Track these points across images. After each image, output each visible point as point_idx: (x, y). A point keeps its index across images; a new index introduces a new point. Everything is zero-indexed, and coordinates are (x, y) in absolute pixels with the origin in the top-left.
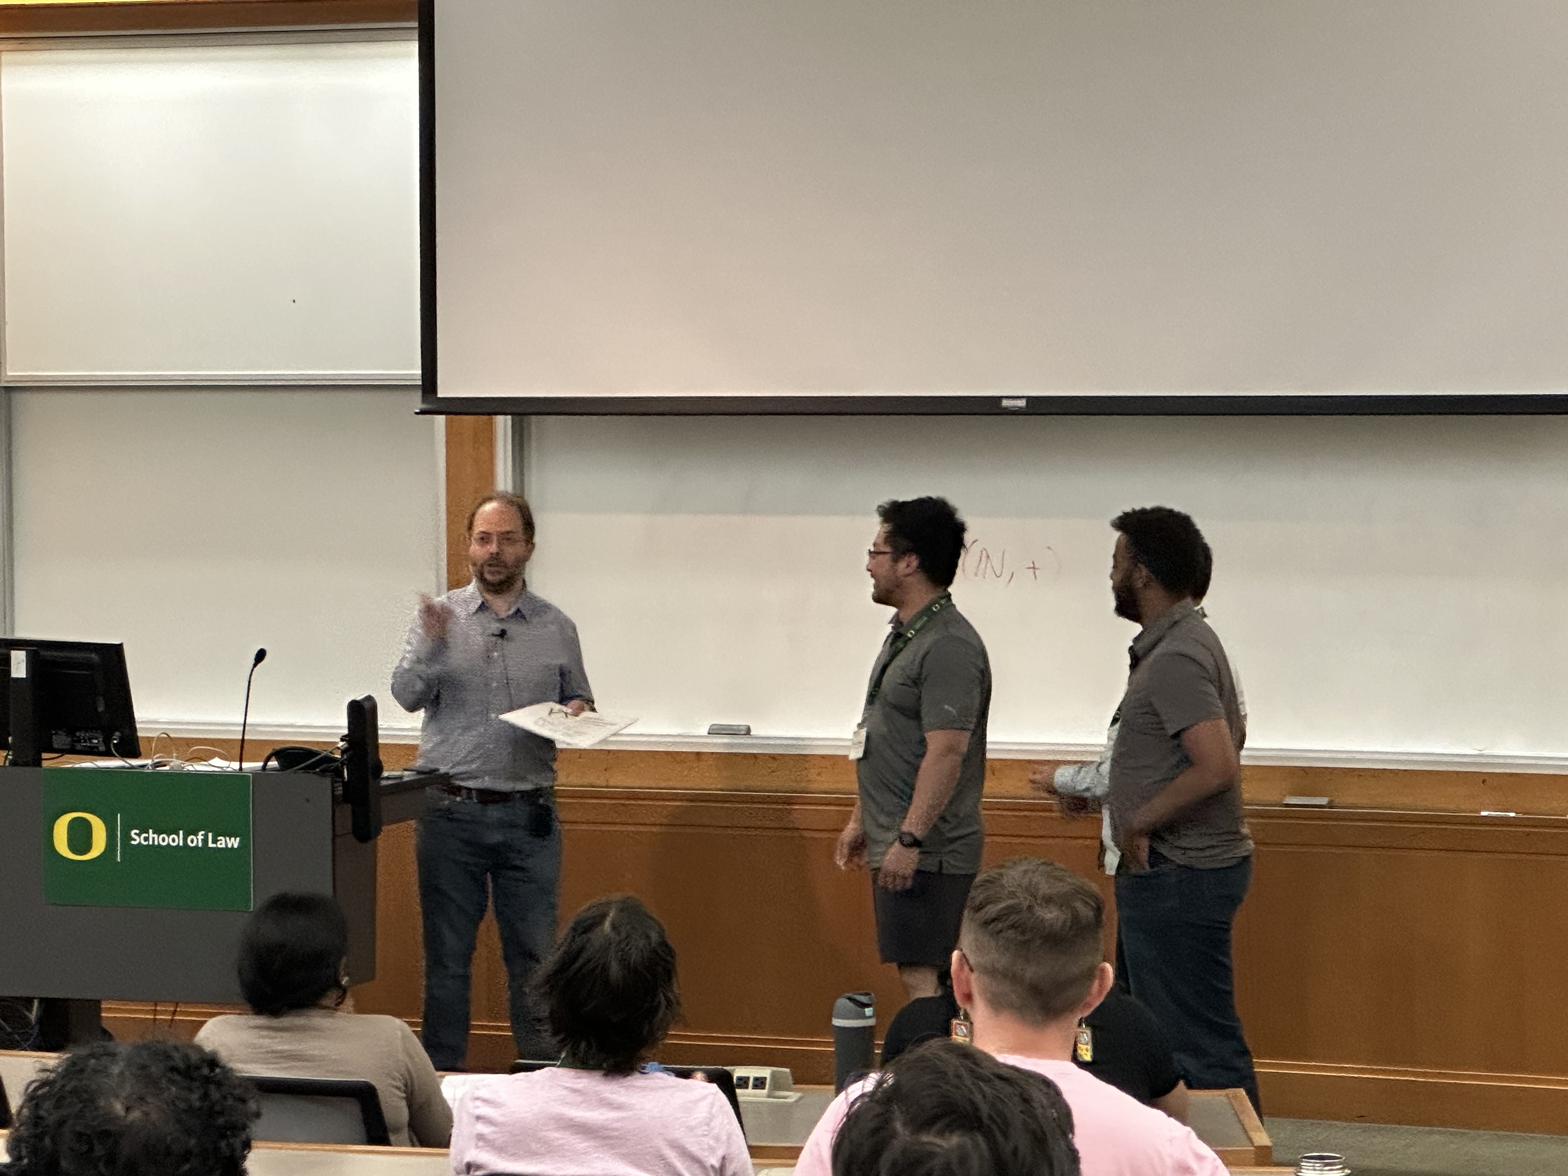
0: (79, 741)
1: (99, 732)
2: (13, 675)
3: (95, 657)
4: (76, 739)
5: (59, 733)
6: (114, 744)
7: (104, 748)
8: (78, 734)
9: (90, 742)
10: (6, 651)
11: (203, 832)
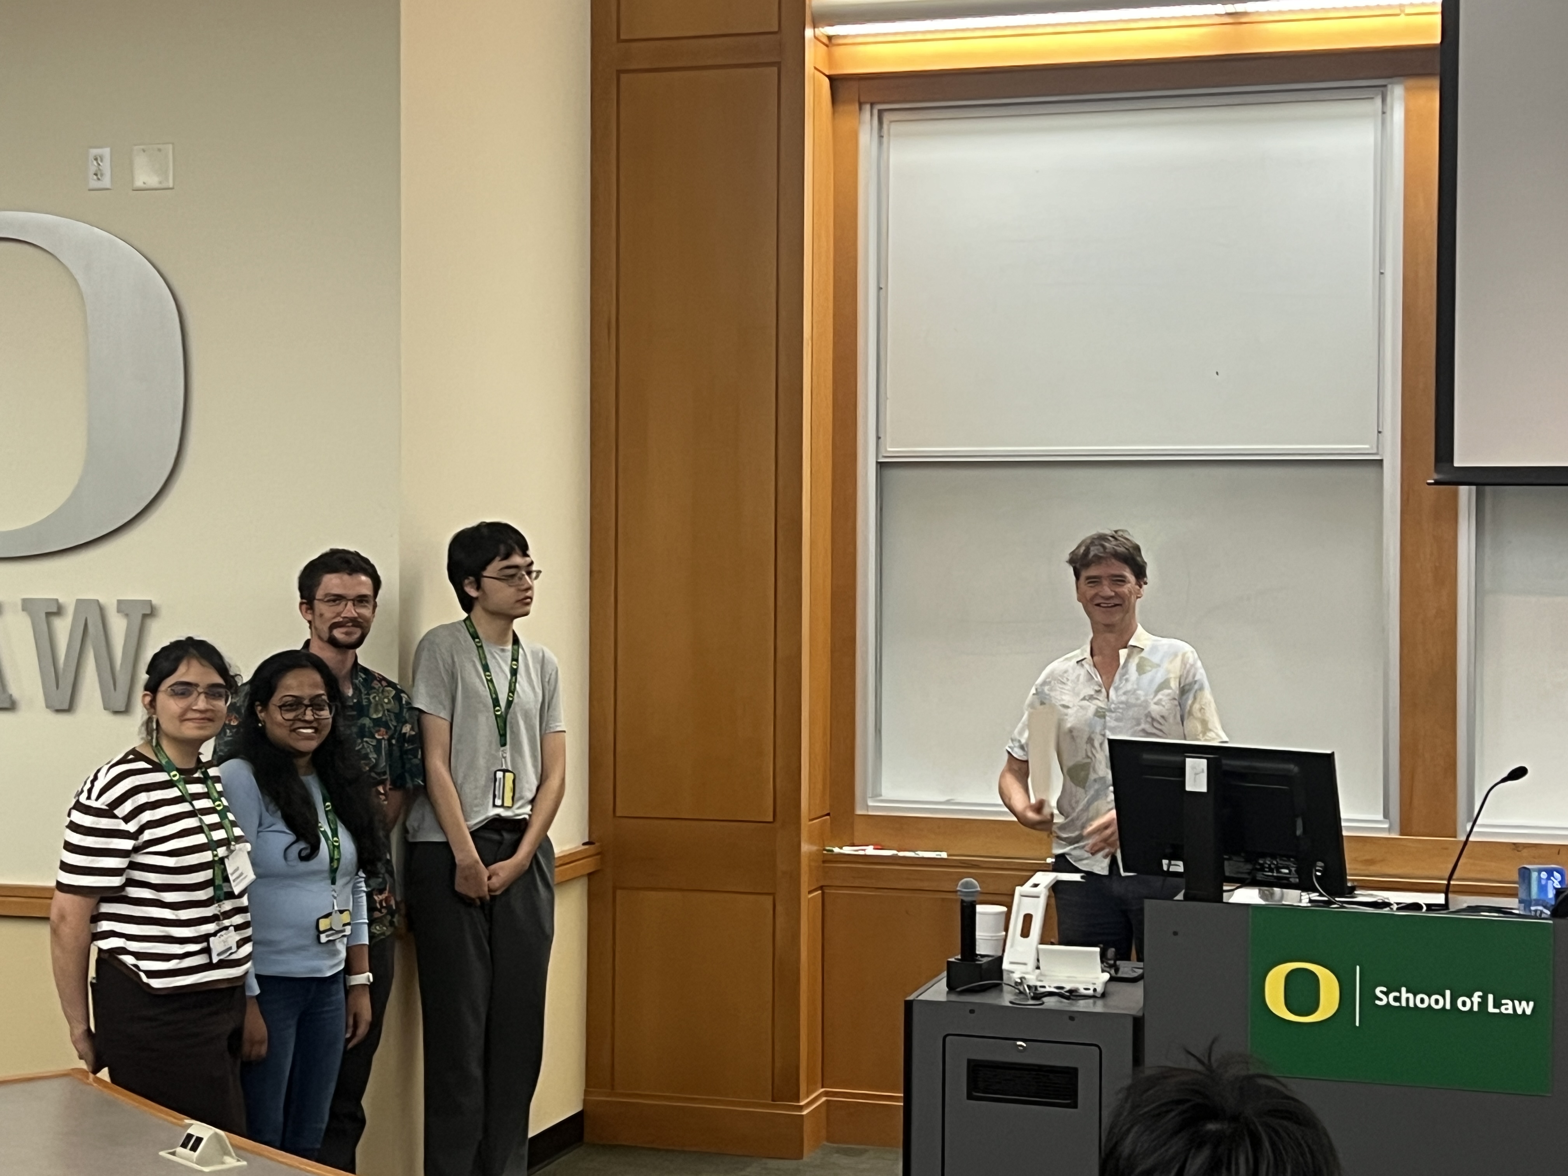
0: (1262, 869)
1: (1292, 859)
2: (1188, 788)
3: (1293, 768)
4: (1258, 867)
5: (1235, 858)
6: (1317, 876)
7: (1297, 880)
8: (1261, 862)
9: (1278, 872)
10: (1178, 759)
11: (1480, 994)
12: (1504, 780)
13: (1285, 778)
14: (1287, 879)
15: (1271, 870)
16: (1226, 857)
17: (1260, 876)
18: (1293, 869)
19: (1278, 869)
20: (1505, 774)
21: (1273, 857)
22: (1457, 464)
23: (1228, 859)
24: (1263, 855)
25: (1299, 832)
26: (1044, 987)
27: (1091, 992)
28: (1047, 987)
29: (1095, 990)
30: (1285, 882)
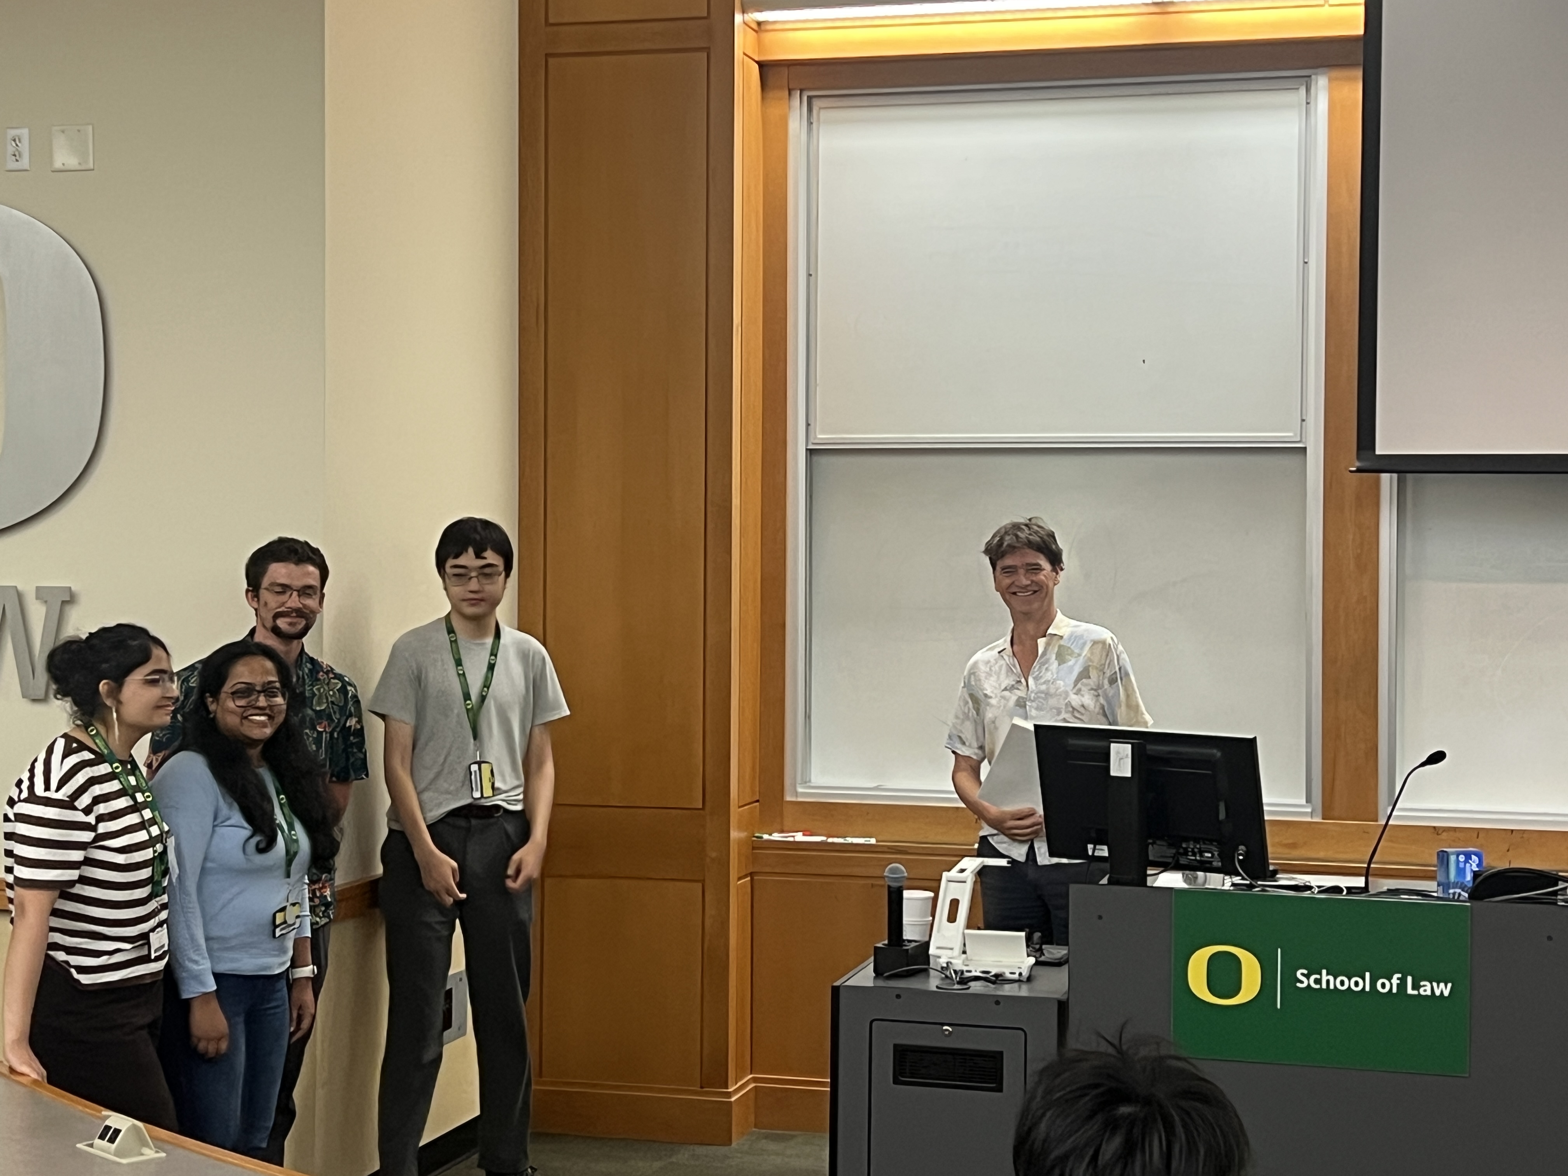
0: (1185, 853)
1: (1215, 843)
2: (1113, 773)
3: (1217, 753)
4: (1181, 851)
5: (1158, 842)
6: (1239, 860)
7: (1220, 864)
8: (1184, 845)
9: (1201, 856)
10: (1101, 743)
11: (1399, 975)
12: (1423, 765)
13: (1208, 763)
14: (1211, 862)
15: (1194, 854)
16: (1150, 841)
17: (1183, 861)
18: (1216, 853)
19: (1201, 853)
20: (1424, 759)
21: (1196, 841)
22: (1378, 452)
23: (1152, 844)
24: (1187, 840)
25: (1222, 815)
26: (970, 971)
27: (1016, 976)
28: (973, 971)
29: (1020, 974)
30: (1208, 865)
